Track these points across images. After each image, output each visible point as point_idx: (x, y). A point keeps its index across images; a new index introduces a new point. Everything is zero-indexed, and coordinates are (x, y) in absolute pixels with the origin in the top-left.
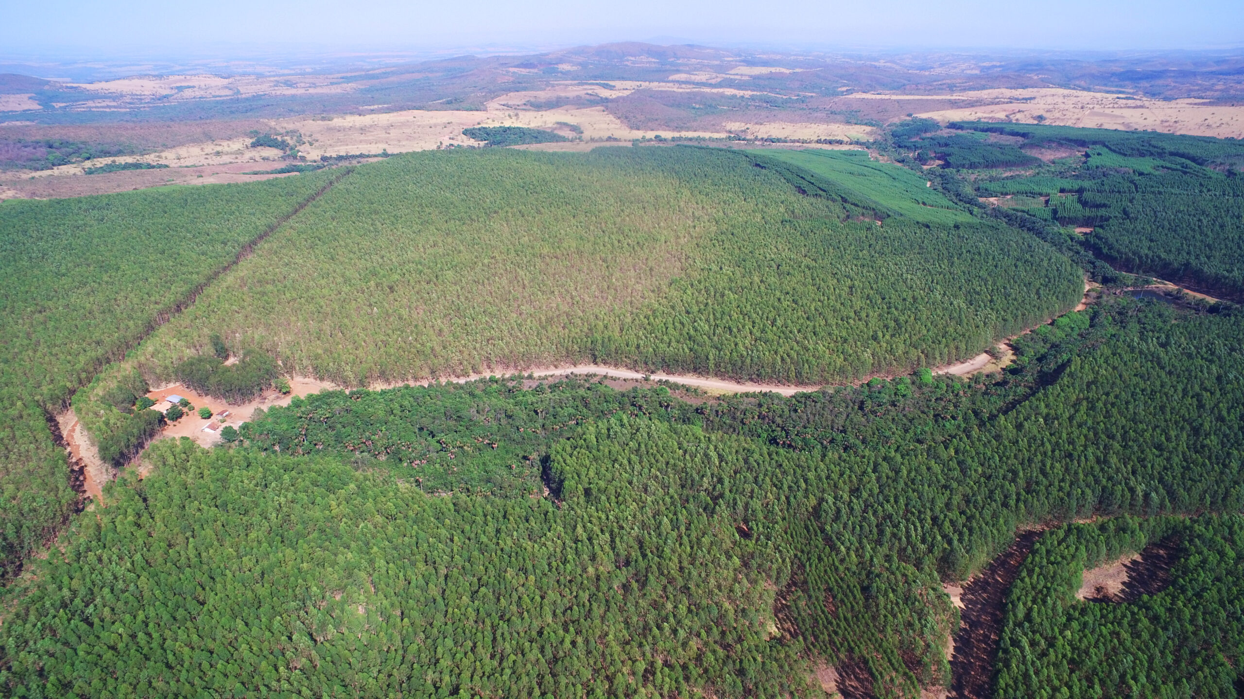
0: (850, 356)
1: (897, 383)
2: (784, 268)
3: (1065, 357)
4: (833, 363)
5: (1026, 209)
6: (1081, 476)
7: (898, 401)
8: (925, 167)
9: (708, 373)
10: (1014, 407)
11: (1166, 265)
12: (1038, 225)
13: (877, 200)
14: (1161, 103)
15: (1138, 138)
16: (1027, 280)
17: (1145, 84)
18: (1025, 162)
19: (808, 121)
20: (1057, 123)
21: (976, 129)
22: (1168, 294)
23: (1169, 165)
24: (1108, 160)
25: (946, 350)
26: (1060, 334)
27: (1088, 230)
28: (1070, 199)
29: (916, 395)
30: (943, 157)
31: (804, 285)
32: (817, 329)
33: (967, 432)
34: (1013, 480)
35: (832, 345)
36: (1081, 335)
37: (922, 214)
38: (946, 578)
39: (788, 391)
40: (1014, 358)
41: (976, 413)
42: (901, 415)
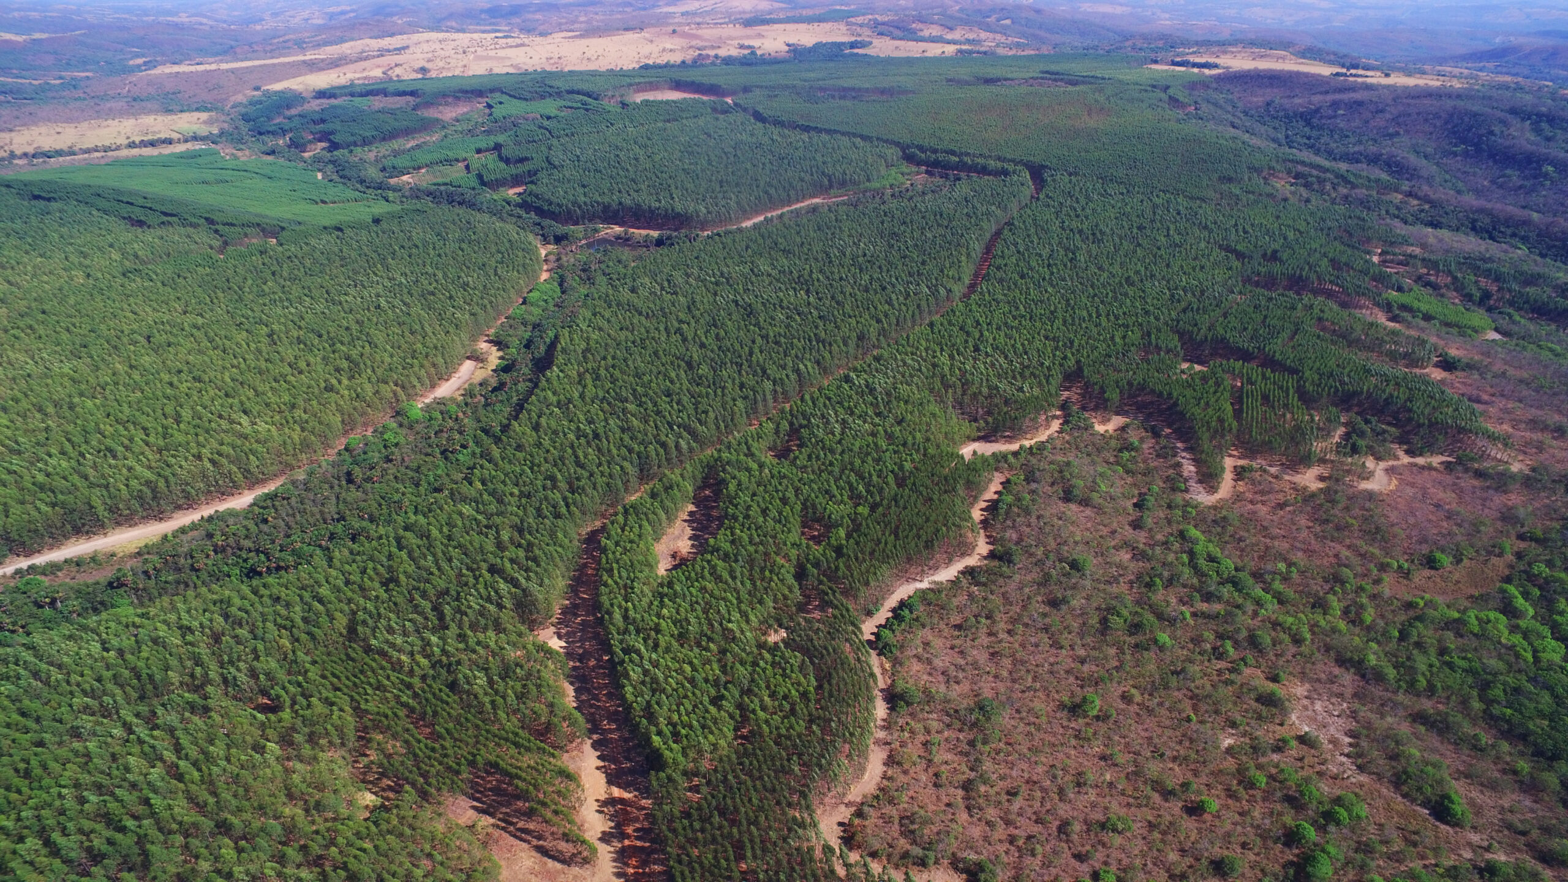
0: (307, 422)
1: (382, 433)
2: (159, 338)
3: (551, 334)
4: (289, 441)
5: (448, 180)
6: (614, 451)
7: (393, 453)
8: (306, 155)
9: (103, 526)
10: (522, 407)
11: (606, 208)
12: (467, 197)
13: (259, 210)
14: (538, 39)
15: (532, 80)
16: (480, 261)
17: (516, 20)
18: (427, 126)
19: (98, 117)
20: (444, 74)
21: (352, 95)
22: (618, 238)
23: (570, 104)
24: (512, 108)
25: (423, 371)
26: (536, 311)
27: (520, 190)
28: (490, 160)
29: (411, 438)
30: (324, 136)
31: (200, 352)
32: (248, 405)
33: (487, 456)
34: (555, 486)
35: (277, 417)
36: (556, 305)
37: (326, 215)
38: (532, 625)
39: (242, 501)
40: (500, 354)
41: (486, 431)
42: (403, 469)
